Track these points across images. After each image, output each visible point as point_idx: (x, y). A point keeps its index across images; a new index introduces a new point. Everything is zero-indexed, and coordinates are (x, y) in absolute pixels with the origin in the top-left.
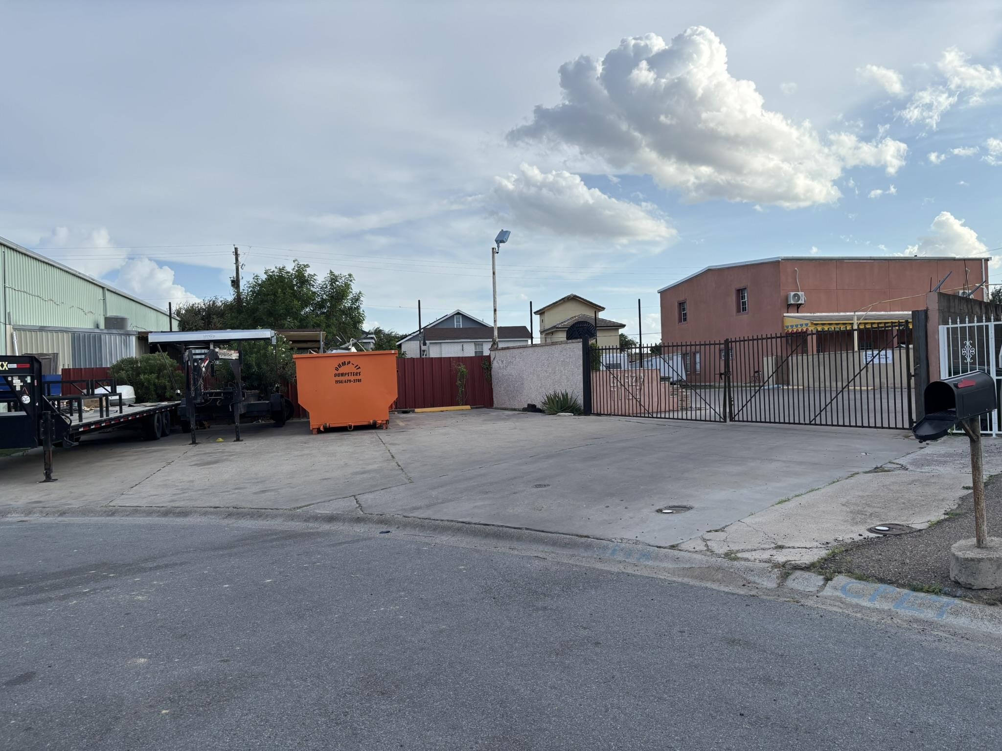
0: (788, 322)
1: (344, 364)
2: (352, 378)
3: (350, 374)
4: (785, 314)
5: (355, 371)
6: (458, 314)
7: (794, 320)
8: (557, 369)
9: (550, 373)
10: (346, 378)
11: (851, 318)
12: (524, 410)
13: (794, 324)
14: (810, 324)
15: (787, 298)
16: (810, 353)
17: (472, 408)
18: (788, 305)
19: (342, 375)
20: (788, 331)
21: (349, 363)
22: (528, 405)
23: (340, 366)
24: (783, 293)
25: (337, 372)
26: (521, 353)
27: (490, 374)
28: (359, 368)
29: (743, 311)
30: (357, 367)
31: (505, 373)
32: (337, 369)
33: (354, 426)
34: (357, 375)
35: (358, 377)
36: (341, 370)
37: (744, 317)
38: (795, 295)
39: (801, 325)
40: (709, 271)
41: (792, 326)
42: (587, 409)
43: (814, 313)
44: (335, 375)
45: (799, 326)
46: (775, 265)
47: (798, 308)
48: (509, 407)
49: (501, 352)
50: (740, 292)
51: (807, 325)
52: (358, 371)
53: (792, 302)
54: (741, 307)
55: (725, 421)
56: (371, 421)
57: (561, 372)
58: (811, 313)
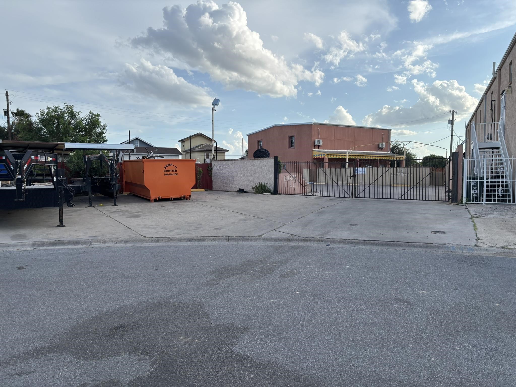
0: (315, 153)
1: (169, 165)
2: (173, 173)
3: (172, 171)
4: (313, 150)
5: (175, 169)
6: (137, 139)
7: (317, 152)
8: (257, 171)
9: (252, 174)
10: (170, 173)
11: (345, 153)
12: (237, 192)
13: (318, 154)
14: (325, 155)
15: (314, 142)
16: (325, 168)
17: (205, 190)
18: (315, 145)
19: (168, 171)
20: (314, 157)
21: (171, 165)
22: (240, 189)
23: (167, 166)
24: (313, 140)
25: (165, 169)
26: (233, 163)
27: (212, 173)
28: (177, 167)
29: (292, 147)
30: (176, 167)
31: (221, 172)
32: (165, 168)
33: (173, 198)
34: (175, 171)
35: (176, 172)
36: (167, 168)
37: (293, 150)
38: (318, 141)
39: (321, 155)
40: (275, 127)
41: (317, 155)
42: (276, 192)
43: (325, 149)
44: (164, 171)
45: (320, 155)
46: (310, 126)
47: (319, 147)
48: (223, 190)
49: (219, 162)
50: (291, 138)
51: (324, 155)
52: (176, 169)
53: (317, 144)
54: (292, 145)
55: (352, 198)
56: (183, 196)
57: (259, 173)
58: (324, 149)
